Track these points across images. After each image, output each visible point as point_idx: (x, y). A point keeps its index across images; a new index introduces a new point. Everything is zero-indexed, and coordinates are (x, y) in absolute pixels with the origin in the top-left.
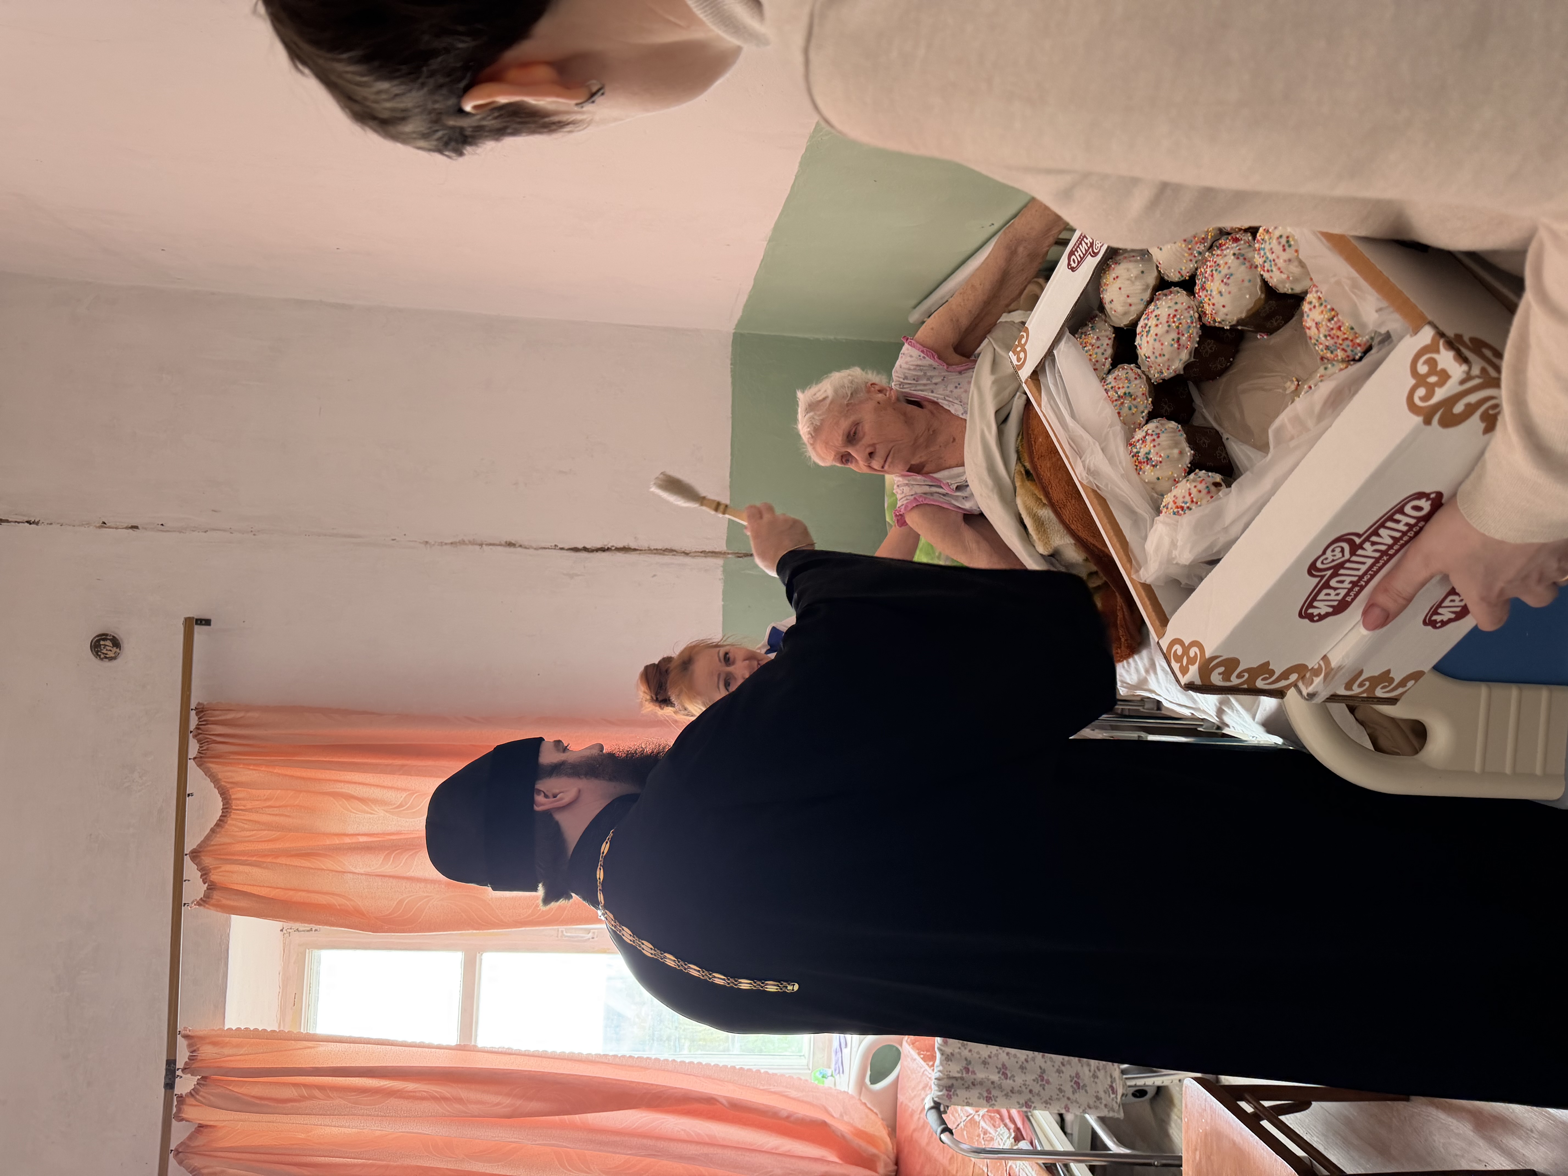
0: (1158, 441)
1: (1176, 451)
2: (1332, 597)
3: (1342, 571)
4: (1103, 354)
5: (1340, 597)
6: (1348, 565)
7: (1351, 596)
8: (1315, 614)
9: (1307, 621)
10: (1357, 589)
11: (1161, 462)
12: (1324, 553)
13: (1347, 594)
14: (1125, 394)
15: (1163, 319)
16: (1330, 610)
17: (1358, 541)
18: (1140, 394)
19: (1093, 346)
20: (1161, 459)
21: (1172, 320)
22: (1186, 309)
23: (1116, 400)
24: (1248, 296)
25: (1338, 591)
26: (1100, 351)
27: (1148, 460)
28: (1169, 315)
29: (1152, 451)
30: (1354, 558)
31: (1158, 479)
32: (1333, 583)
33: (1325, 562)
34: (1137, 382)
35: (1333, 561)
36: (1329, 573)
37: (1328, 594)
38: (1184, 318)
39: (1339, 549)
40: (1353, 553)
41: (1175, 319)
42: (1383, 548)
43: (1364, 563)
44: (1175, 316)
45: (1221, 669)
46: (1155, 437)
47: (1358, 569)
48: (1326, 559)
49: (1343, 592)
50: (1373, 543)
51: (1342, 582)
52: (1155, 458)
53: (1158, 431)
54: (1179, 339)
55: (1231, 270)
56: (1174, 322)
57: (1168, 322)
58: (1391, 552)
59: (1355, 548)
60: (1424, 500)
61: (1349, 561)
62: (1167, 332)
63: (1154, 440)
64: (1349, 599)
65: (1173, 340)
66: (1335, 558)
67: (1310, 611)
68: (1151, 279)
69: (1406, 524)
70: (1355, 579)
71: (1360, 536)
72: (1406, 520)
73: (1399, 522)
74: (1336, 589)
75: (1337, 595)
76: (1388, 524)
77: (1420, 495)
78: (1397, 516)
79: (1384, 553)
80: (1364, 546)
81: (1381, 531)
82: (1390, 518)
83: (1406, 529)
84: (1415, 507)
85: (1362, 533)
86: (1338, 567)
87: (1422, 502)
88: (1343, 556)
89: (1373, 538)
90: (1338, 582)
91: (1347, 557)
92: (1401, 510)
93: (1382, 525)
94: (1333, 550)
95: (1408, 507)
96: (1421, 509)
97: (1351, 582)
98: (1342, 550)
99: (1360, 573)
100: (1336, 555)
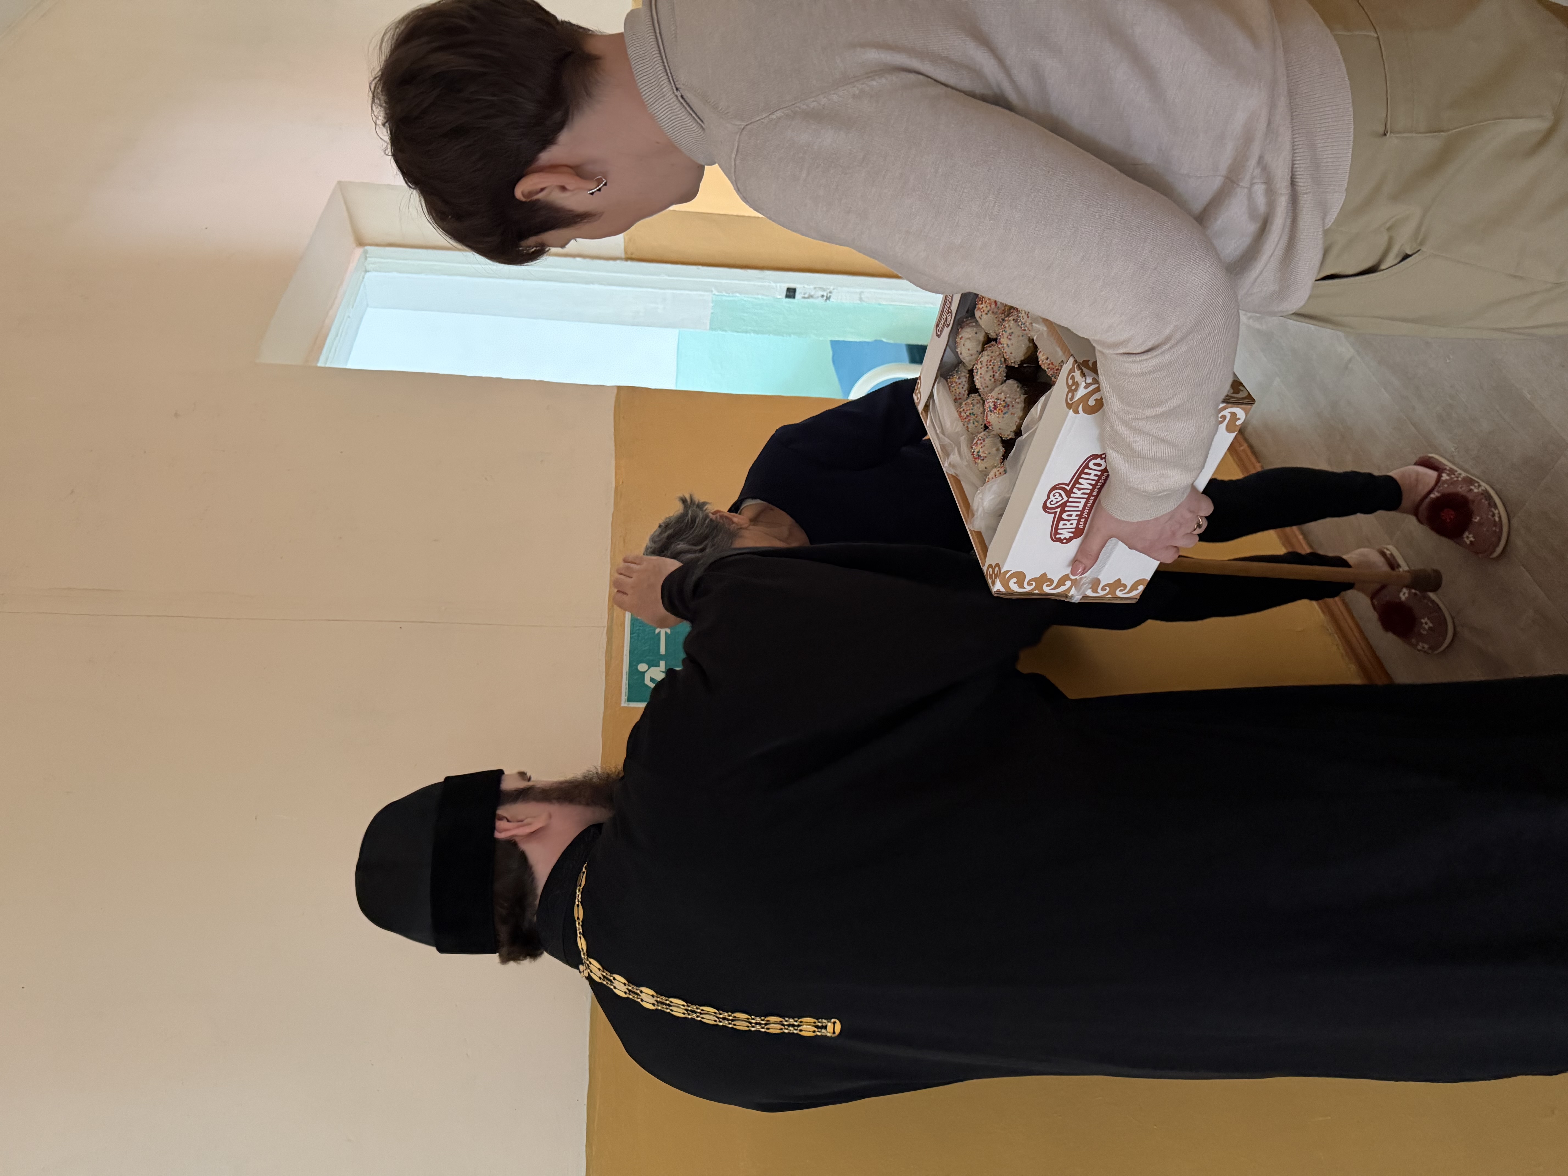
0: (984, 443)
1: (994, 449)
2: (1069, 526)
3: (1066, 509)
4: (963, 388)
5: (1074, 526)
6: (1068, 504)
7: (1081, 525)
8: (1062, 538)
9: (1058, 543)
10: (1083, 520)
11: (986, 457)
12: (1049, 497)
13: (1078, 524)
14: (970, 414)
15: (984, 364)
16: (1072, 535)
17: (1068, 488)
18: (979, 413)
19: (956, 383)
20: (985, 455)
21: (989, 364)
22: (998, 356)
23: (965, 418)
24: (1023, 346)
25: (1071, 522)
26: (961, 386)
27: (979, 456)
28: (988, 360)
29: (981, 450)
30: (1070, 500)
31: (986, 468)
32: (1064, 516)
33: (1052, 503)
34: (978, 405)
35: (1057, 502)
36: (1058, 510)
37: (1066, 525)
38: (997, 362)
39: (1057, 495)
40: (1069, 496)
41: (991, 363)
42: (1088, 491)
43: (1080, 502)
44: (991, 361)
45: (1015, 580)
46: (982, 441)
47: (1078, 507)
48: (1052, 501)
49: (1075, 522)
50: (1079, 489)
51: (1071, 515)
52: (982, 455)
53: (985, 437)
54: (994, 375)
55: (1012, 330)
56: (990, 365)
57: (987, 365)
58: (1095, 494)
59: (1069, 493)
60: (1099, 459)
61: (1068, 501)
62: (987, 371)
63: (981, 443)
64: (1081, 527)
65: (991, 376)
66: (1058, 500)
67: (1058, 536)
68: (981, 337)
69: (1095, 475)
70: (1079, 513)
71: (1068, 485)
72: (1093, 472)
73: (1089, 474)
74: (1069, 521)
75: (1072, 524)
76: (1083, 476)
77: (1095, 457)
78: (1086, 471)
79: (1090, 495)
80: (1074, 491)
81: (1080, 481)
82: (1082, 472)
83: (1096, 478)
84: (1095, 464)
85: (1068, 483)
86: (1063, 506)
87: (1098, 461)
88: (1063, 499)
89: (1077, 486)
90: (1068, 516)
91: (1066, 499)
92: (1087, 467)
93: (1079, 477)
94: (1054, 496)
95: (1091, 465)
96: (1100, 465)
97: (1077, 515)
98: (1060, 495)
99: (1080, 509)
100: (1057, 498)
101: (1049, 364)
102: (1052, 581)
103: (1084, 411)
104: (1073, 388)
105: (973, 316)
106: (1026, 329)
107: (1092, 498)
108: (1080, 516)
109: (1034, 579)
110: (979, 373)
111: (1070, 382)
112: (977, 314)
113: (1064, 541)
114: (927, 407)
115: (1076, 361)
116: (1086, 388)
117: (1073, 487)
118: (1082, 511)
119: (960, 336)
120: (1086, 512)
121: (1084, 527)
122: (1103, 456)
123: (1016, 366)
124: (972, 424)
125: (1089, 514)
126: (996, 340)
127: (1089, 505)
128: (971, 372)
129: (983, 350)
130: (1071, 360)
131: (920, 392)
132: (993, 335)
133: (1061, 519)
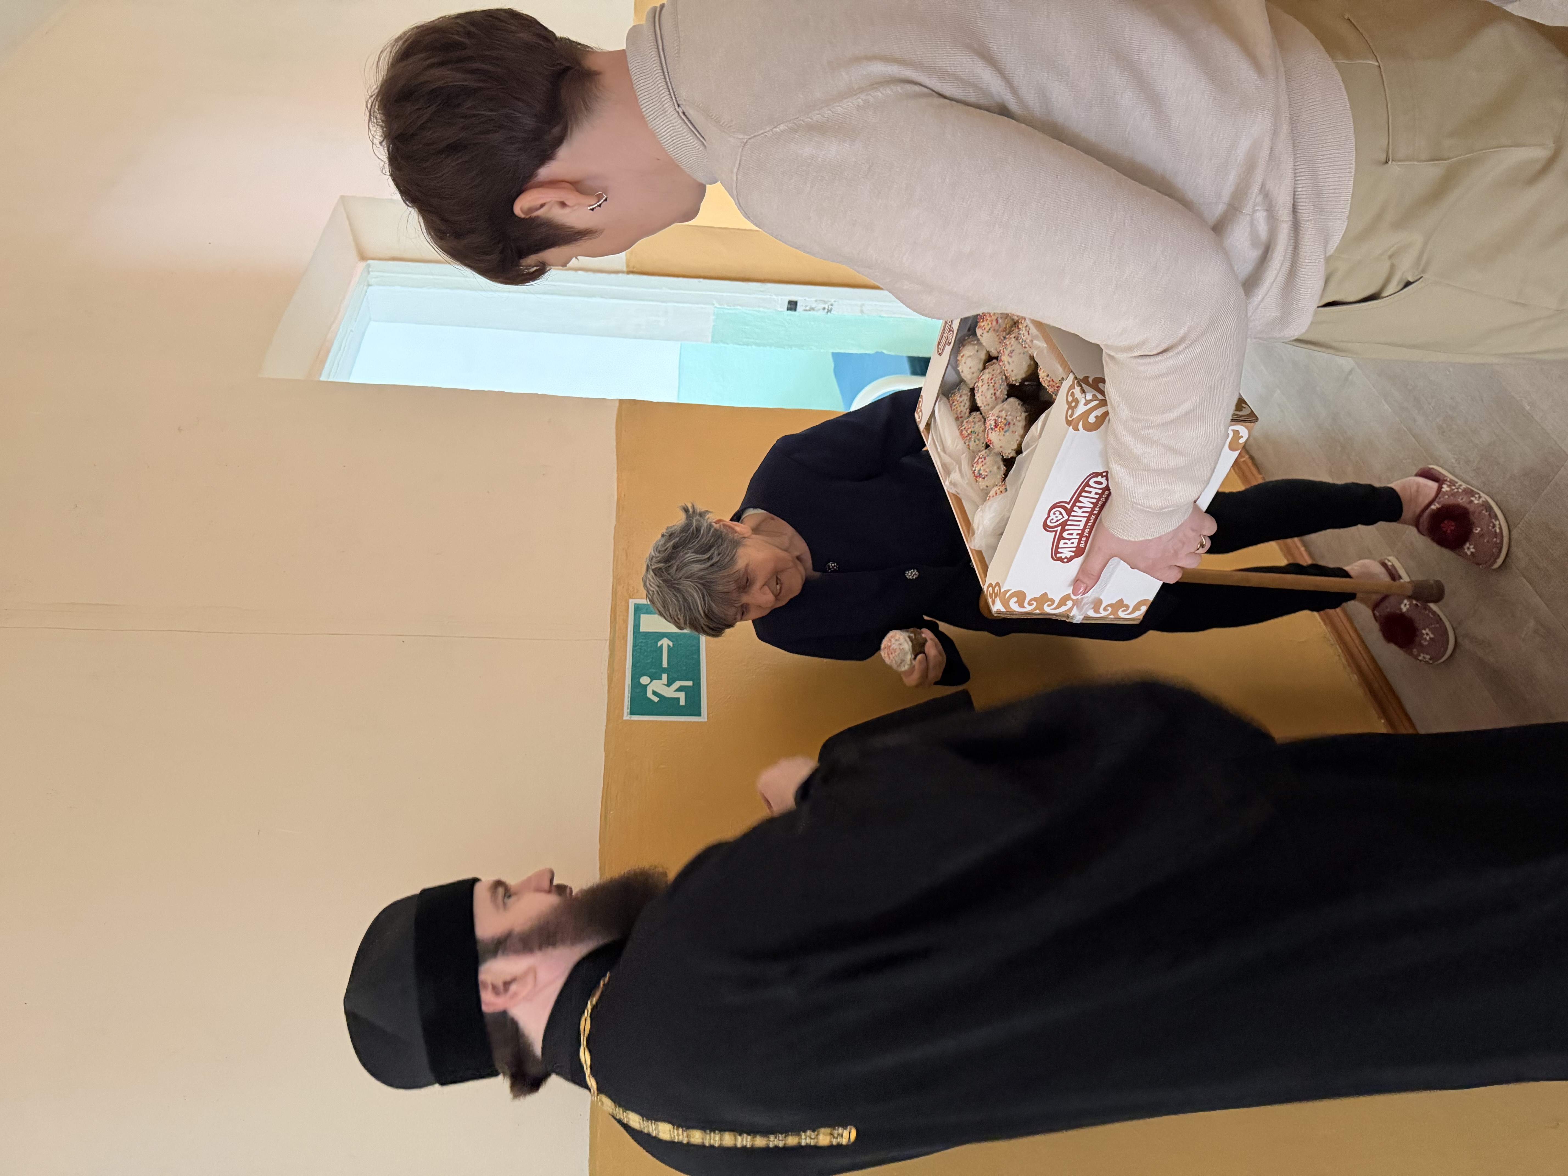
0: (984, 462)
1: (995, 468)
2: (1069, 545)
3: (1067, 527)
4: (964, 406)
5: (1075, 545)
6: (1069, 523)
7: (1082, 544)
8: (1063, 557)
9: (1059, 562)
10: (1084, 539)
11: (987, 475)
12: (1049, 516)
13: (1079, 543)
14: (971, 432)
15: (986, 381)
16: (1073, 554)
17: (1069, 507)
18: (980, 432)
19: (958, 401)
20: (986, 474)
21: (990, 382)
22: (999, 374)
23: (967, 437)
24: (1024, 363)
25: (1072, 541)
26: (962, 404)
27: (980, 475)
28: (989, 379)
29: (981, 468)
30: (1071, 518)
31: (987, 487)
32: (1065, 535)
33: (1052, 521)
34: (979, 423)
35: (1057, 521)
36: (1059, 528)
37: (1066, 543)
38: (998, 380)
39: (1057, 513)
40: (1069, 515)
41: (992, 381)
42: (1089, 510)
43: (1080, 521)
44: (992, 379)
45: (1015, 599)
46: (983, 459)
47: (1079, 525)
48: (1052, 519)
49: (1076, 541)
50: (1080, 508)
51: (1071, 534)
52: (984, 473)
53: (985, 455)
54: (995, 393)
55: (1013, 347)
56: (991, 383)
57: (988, 383)
58: (1095, 512)
59: (1069, 512)
60: (1100, 477)
61: (1068, 520)
62: (988, 389)
63: (982, 461)
64: (1082, 546)
65: (992, 394)
66: (1058, 518)
67: (1058, 555)
68: (983, 356)
69: (1096, 493)
70: (1080, 532)
71: (1068, 503)
72: (1094, 491)
73: (1090, 492)
74: (1069, 539)
75: (1072, 543)
76: (1084, 494)
77: (1096, 474)
78: (1087, 489)
79: (1091, 513)
80: (1074, 509)
81: (1081, 499)
82: (1083, 490)
83: (1097, 496)
84: (1096, 482)
85: (1068, 501)
86: (1064, 525)
87: (1099, 479)
88: (1063, 517)
89: (1078, 504)
90: (1068, 534)
91: (1066, 517)
92: (1088, 485)
93: (1080, 495)
94: (1054, 514)
95: (1091, 483)
96: (1101, 483)
97: (1078, 534)
98: (1061, 513)
99: (1081, 527)
100: (1058, 516)
101: (1050, 381)
102: (1053, 601)
103: (1084, 428)
104: (1073, 404)
105: (975, 334)
106: (1027, 346)
107: (1093, 516)
108: (1081, 535)
109: (1034, 599)
110: (980, 390)
111: (1070, 399)
112: (979, 332)
113: (1065, 560)
114: (928, 425)
115: (1076, 378)
116: (1085, 404)
117: (1074, 505)
118: (1083, 530)
119: (962, 354)
120: (1087, 531)
121: (1085, 546)
122: (1104, 474)
123: (1017, 384)
124: (973, 442)
125: (1090, 533)
126: (997, 358)
127: (1090, 524)
128: (972, 390)
129: (984, 368)
130: (1071, 377)
131: (921, 411)
132: (994, 353)
133: (1061, 537)
